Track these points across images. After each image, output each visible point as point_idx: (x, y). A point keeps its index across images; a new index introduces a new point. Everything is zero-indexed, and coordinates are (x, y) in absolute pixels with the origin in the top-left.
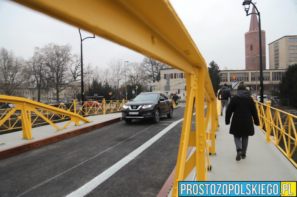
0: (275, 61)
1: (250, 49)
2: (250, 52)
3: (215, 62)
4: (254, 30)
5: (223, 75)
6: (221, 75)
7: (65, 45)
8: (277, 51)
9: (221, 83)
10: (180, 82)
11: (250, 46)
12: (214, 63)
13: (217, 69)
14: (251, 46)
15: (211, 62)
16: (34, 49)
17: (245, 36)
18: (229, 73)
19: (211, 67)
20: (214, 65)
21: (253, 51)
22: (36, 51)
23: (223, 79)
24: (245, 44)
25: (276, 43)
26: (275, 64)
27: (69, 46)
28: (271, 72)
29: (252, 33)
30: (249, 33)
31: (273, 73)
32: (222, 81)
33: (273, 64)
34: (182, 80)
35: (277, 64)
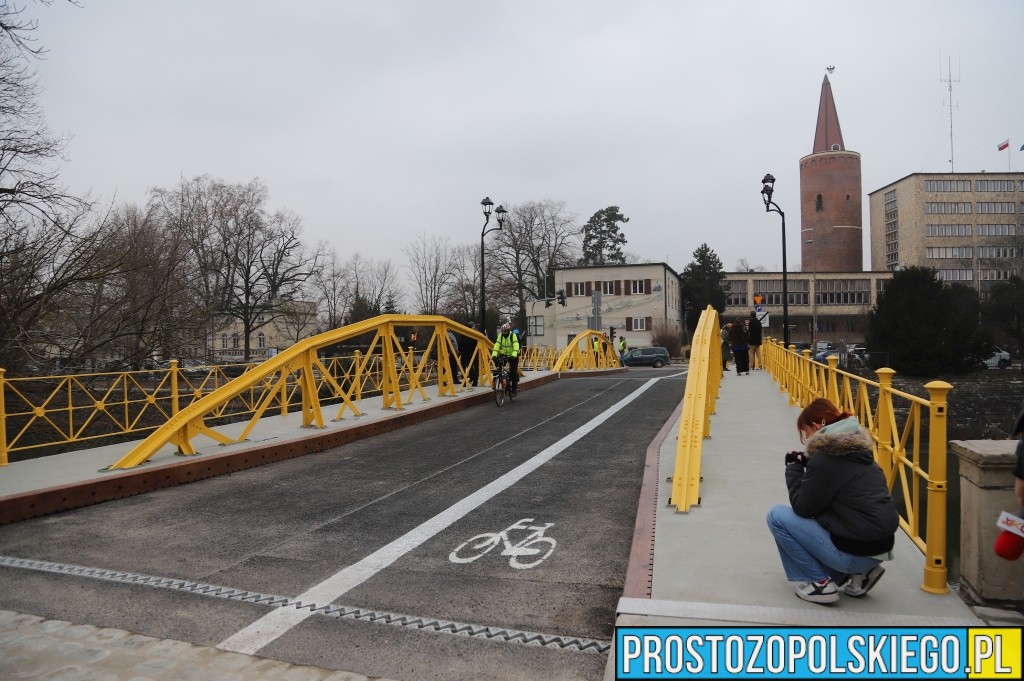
0: (889, 245)
1: (814, 207)
2: (816, 216)
3: (711, 250)
4: (827, 149)
5: (733, 285)
6: (728, 288)
7: (245, 182)
8: (892, 215)
9: (727, 308)
10: (612, 305)
11: (815, 198)
12: (708, 250)
13: (715, 269)
14: (820, 197)
15: (700, 247)
16: (149, 196)
17: (801, 166)
18: (750, 279)
19: (698, 264)
20: (709, 258)
21: (823, 214)
22: (156, 201)
23: (733, 297)
24: (801, 193)
25: (889, 192)
26: (888, 256)
27: (259, 188)
28: (874, 278)
29: (822, 158)
30: (813, 160)
31: (878, 281)
32: (730, 302)
33: (883, 254)
34: (618, 302)
35: (893, 256)
